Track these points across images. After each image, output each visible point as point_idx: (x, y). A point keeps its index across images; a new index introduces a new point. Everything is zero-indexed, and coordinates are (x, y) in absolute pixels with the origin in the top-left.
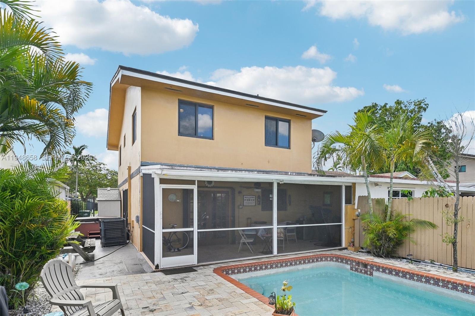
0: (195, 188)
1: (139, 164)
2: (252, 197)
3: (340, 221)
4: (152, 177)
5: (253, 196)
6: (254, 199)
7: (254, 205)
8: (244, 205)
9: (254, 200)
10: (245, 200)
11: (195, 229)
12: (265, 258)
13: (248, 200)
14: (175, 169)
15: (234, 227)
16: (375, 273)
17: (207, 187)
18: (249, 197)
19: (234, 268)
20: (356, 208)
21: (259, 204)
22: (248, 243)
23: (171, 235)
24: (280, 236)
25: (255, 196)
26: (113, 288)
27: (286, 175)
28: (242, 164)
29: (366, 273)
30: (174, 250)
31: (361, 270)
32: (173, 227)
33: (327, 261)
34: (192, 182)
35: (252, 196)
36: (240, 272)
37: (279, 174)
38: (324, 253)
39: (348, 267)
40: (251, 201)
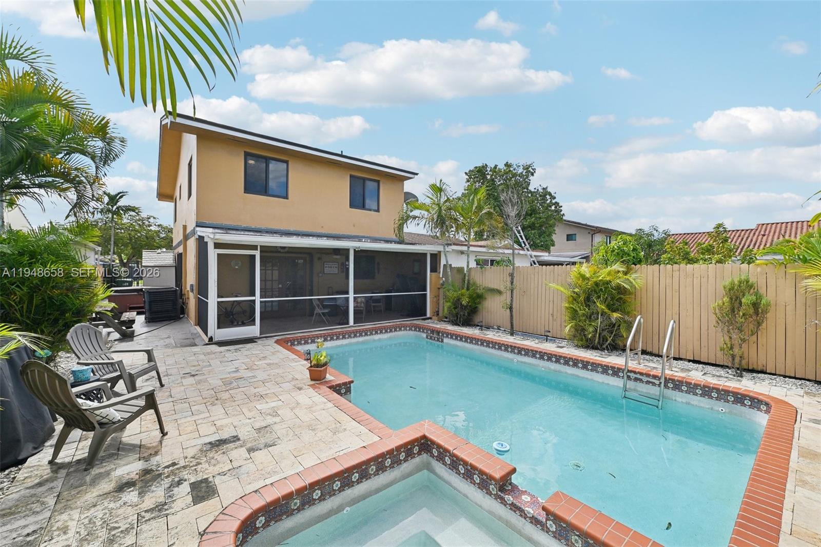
0: (257, 254)
1: (194, 225)
3: (425, 290)
4: (205, 241)
6: (337, 266)
7: (337, 272)
8: (325, 272)
9: (336, 267)
10: (326, 267)
11: (258, 298)
12: (338, 329)
13: (329, 267)
14: (231, 234)
15: (312, 296)
16: (445, 340)
17: (280, 252)
18: (330, 263)
19: (301, 339)
20: (441, 276)
22: (323, 313)
23: (234, 306)
25: (337, 263)
26: (149, 353)
27: (360, 242)
28: (322, 227)
29: (438, 340)
30: (238, 323)
31: (435, 338)
32: (237, 296)
33: (407, 330)
34: (254, 247)
35: (334, 263)
36: (308, 343)
37: (352, 241)
38: (407, 323)
39: (424, 335)
40: (332, 268)
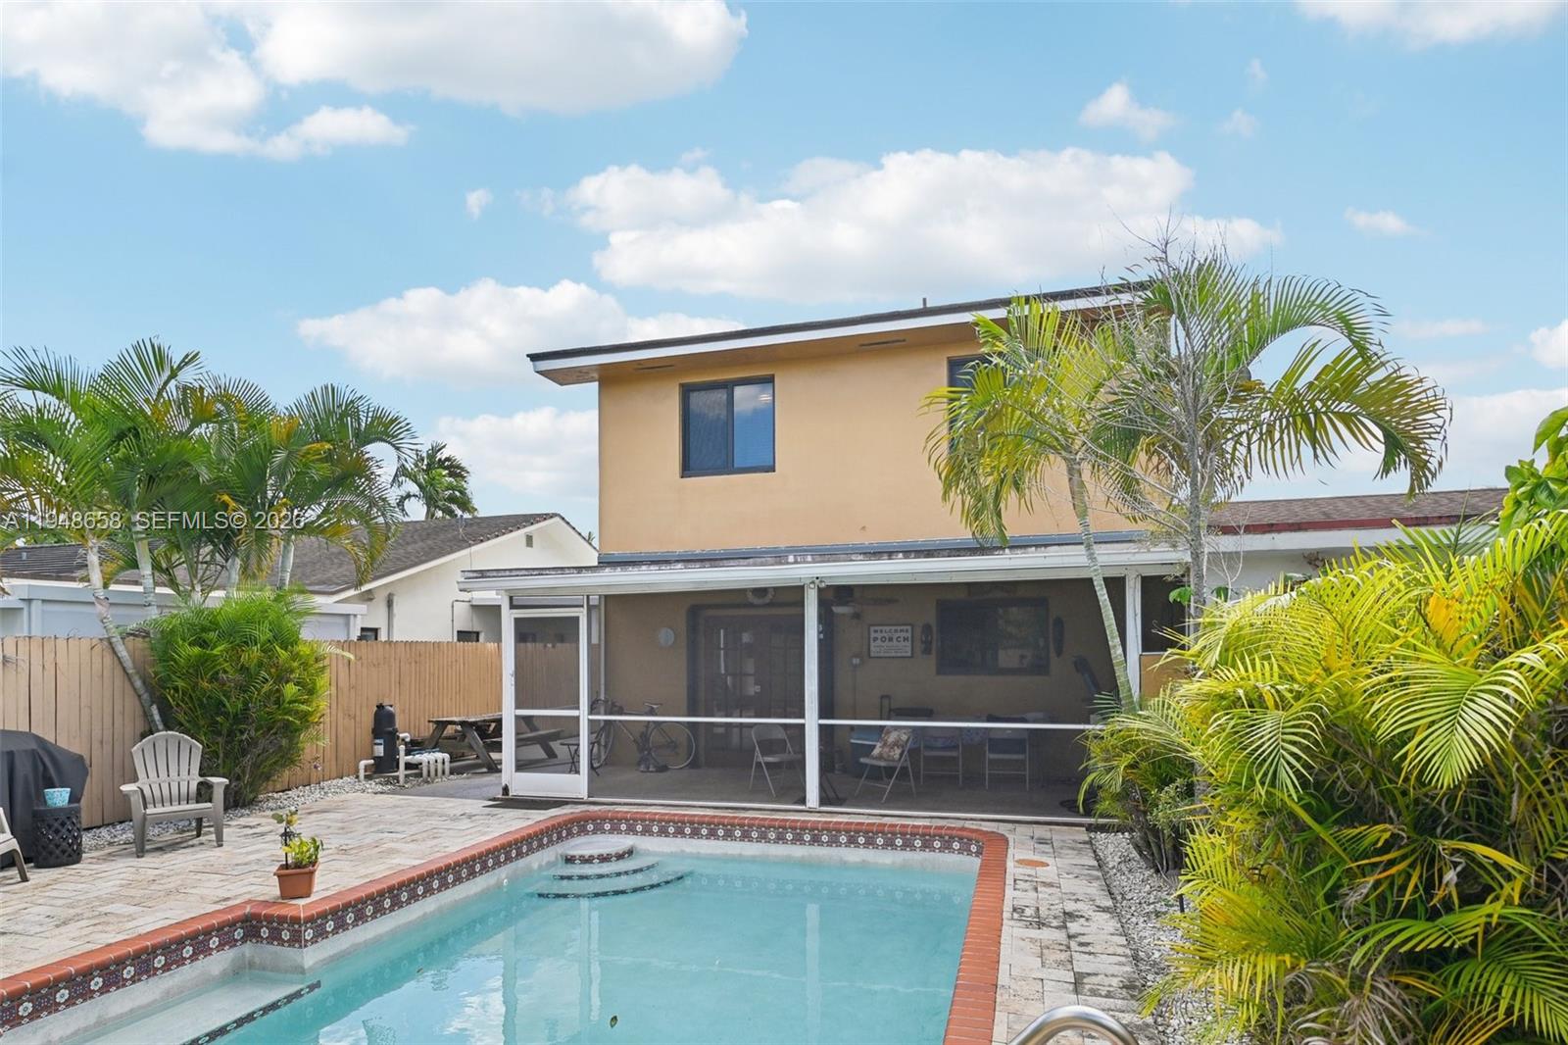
0: (580, 614)
2: (902, 631)
5: (905, 628)
6: (909, 635)
7: (909, 654)
8: (872, 654)
9: (905, 639)
10: (875, 639)
13: (883, 639)
18: (887, 628)
21: (927, 651)
24: (889, 756)
25: (909, 628)
28: (864, 528)
35: (899, 628)
40: (895, 642)
